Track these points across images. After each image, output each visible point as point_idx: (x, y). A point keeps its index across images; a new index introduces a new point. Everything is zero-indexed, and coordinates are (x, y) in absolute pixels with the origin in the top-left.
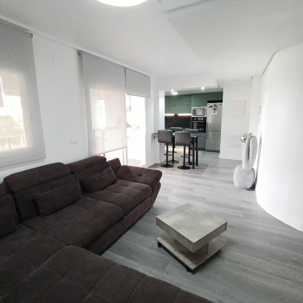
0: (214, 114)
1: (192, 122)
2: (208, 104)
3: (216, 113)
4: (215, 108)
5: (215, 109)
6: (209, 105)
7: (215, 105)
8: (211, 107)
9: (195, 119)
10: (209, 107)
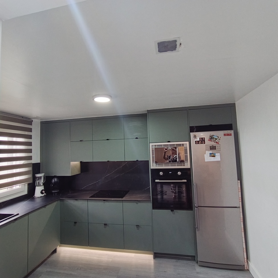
0: (212, 159)
1: (153, 181)
2: (192, 134)
3: (218, 158)
4: (212, 143)
5: (213, 148)
6: (195, 137)
7: (211, 138)
8: (202, 141)
9: (161, 173)
10: (197, 142)
